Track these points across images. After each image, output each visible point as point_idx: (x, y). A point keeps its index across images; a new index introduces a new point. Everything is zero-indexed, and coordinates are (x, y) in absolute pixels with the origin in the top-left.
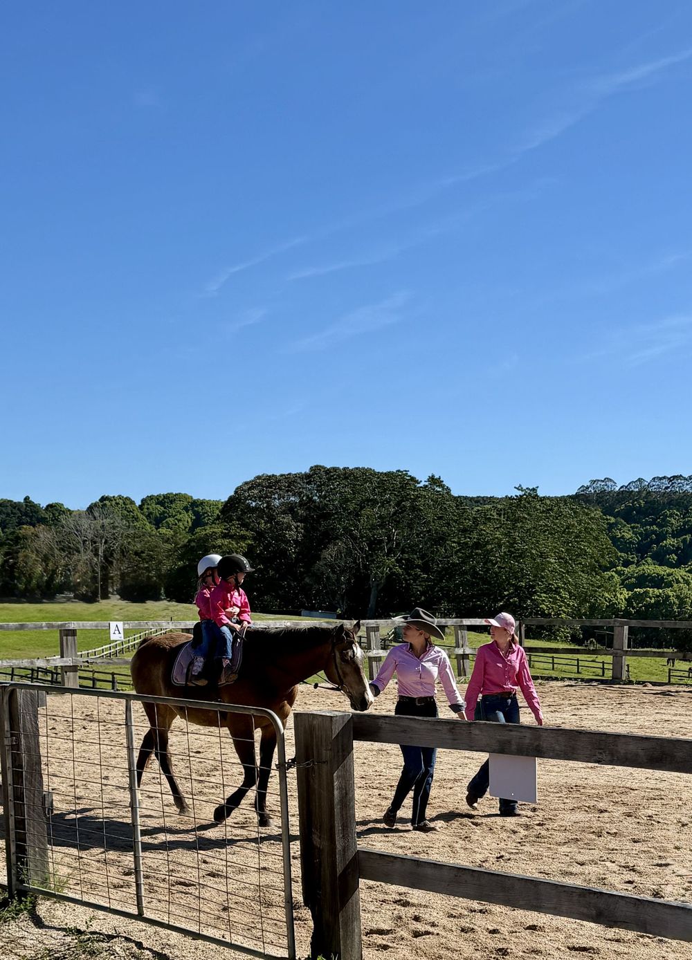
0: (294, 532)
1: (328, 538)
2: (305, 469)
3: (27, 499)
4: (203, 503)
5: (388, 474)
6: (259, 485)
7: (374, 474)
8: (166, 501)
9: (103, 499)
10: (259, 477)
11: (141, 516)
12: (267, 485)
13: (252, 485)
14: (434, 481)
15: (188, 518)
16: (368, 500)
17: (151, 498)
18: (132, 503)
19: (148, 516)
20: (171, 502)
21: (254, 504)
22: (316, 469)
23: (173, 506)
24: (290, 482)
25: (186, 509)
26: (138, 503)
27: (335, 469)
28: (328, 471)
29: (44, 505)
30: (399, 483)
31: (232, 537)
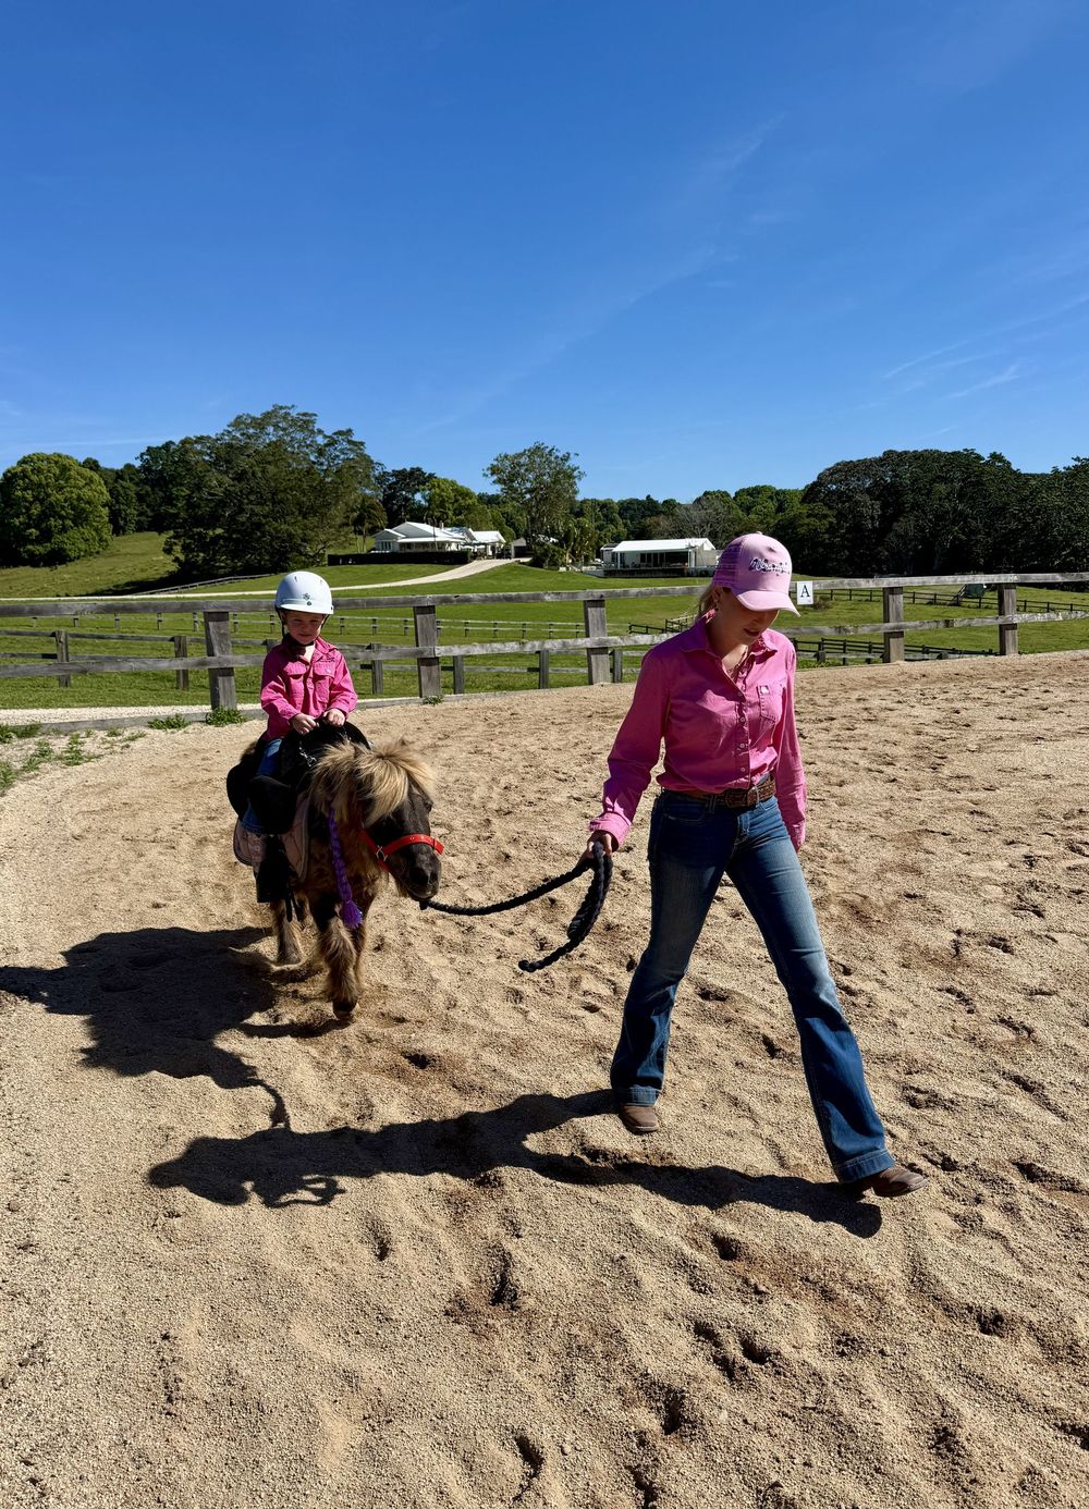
0: (871, 509)
1: (899, 512)
2: (879, 454)
3: (648, 497)
4: (784, 492)
5: (954, 453)
6: (840, 470)
7: (940, 455)
8: (754, 492)
9: (706, 494)
10: (838, 464)
11: (735, 506)
12: (845, 470)
13: (833, 471)
14: (996, 457)
15: (772, 506)
16: (939, 477)
17: (743, 490)
18: (728, 495)
19: (740, 506)
20: (759, 493)
21: (834, 487)
22: (889, 454)
23: (760, 496)
24: (864, 467)
25: (771, 498)
26: (733, 495)
27: (906, 453)
28: (900, 455)
29: (661, 501)
30: (964, 462)
31: (815, 516)
